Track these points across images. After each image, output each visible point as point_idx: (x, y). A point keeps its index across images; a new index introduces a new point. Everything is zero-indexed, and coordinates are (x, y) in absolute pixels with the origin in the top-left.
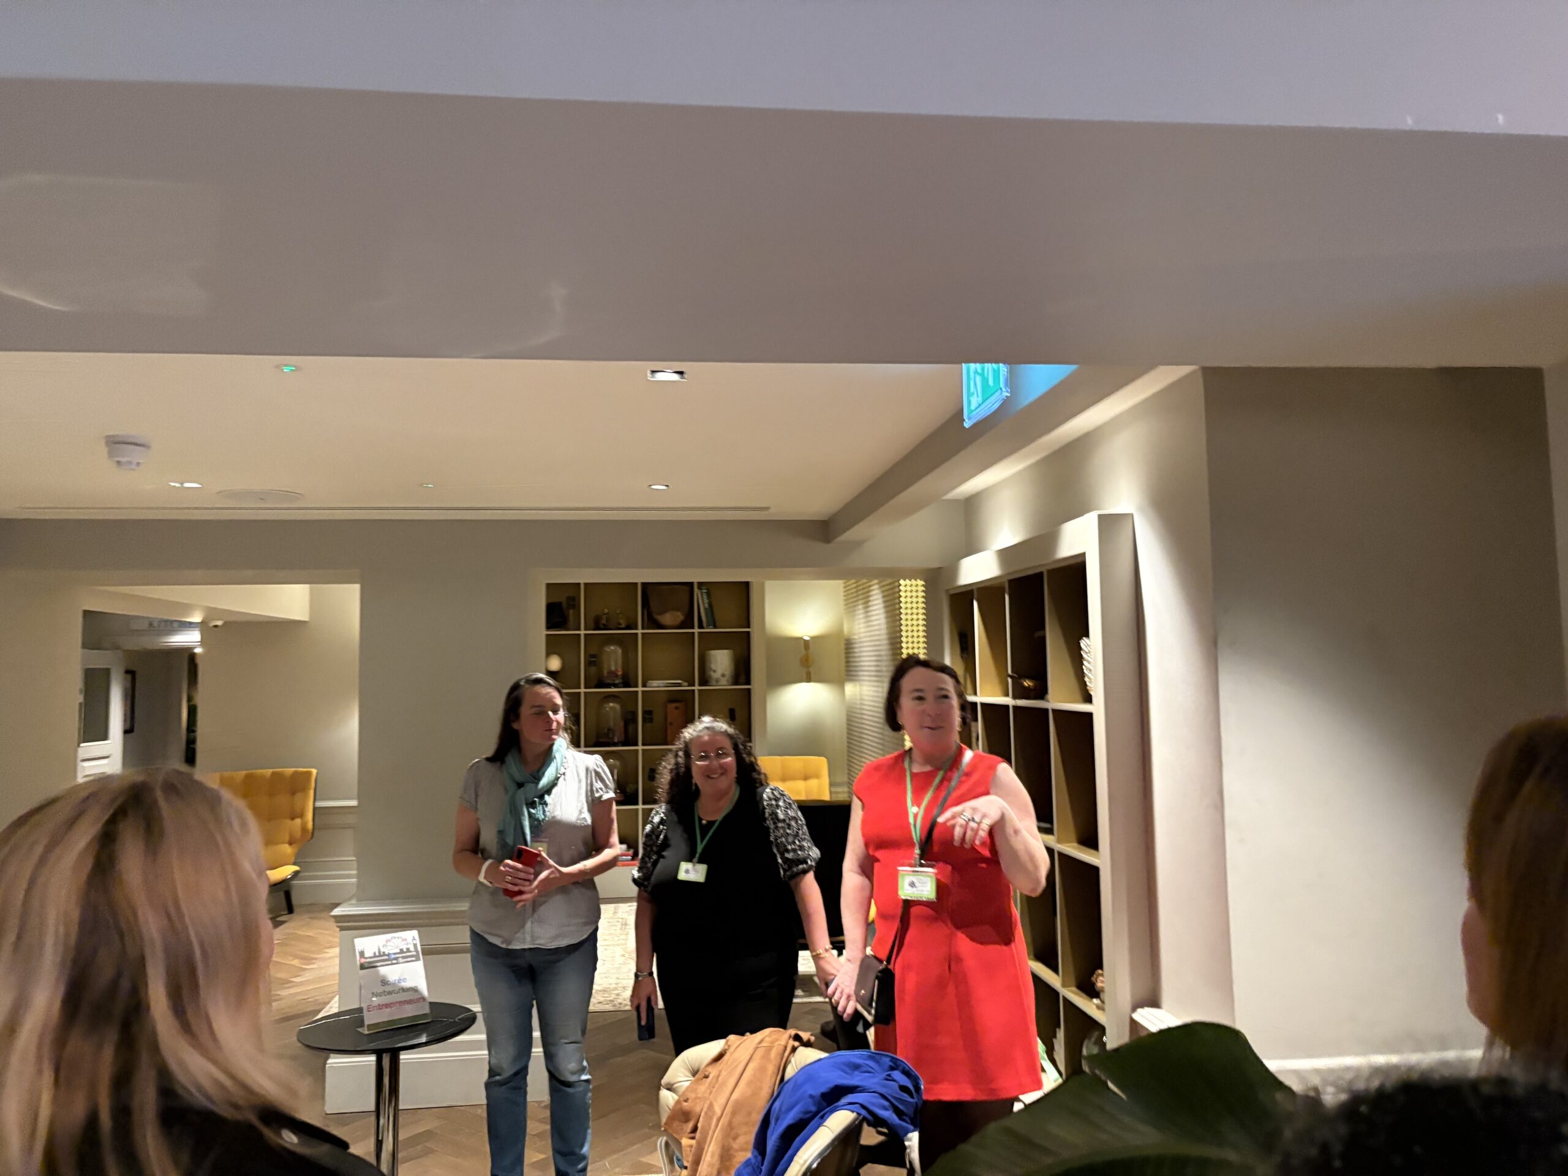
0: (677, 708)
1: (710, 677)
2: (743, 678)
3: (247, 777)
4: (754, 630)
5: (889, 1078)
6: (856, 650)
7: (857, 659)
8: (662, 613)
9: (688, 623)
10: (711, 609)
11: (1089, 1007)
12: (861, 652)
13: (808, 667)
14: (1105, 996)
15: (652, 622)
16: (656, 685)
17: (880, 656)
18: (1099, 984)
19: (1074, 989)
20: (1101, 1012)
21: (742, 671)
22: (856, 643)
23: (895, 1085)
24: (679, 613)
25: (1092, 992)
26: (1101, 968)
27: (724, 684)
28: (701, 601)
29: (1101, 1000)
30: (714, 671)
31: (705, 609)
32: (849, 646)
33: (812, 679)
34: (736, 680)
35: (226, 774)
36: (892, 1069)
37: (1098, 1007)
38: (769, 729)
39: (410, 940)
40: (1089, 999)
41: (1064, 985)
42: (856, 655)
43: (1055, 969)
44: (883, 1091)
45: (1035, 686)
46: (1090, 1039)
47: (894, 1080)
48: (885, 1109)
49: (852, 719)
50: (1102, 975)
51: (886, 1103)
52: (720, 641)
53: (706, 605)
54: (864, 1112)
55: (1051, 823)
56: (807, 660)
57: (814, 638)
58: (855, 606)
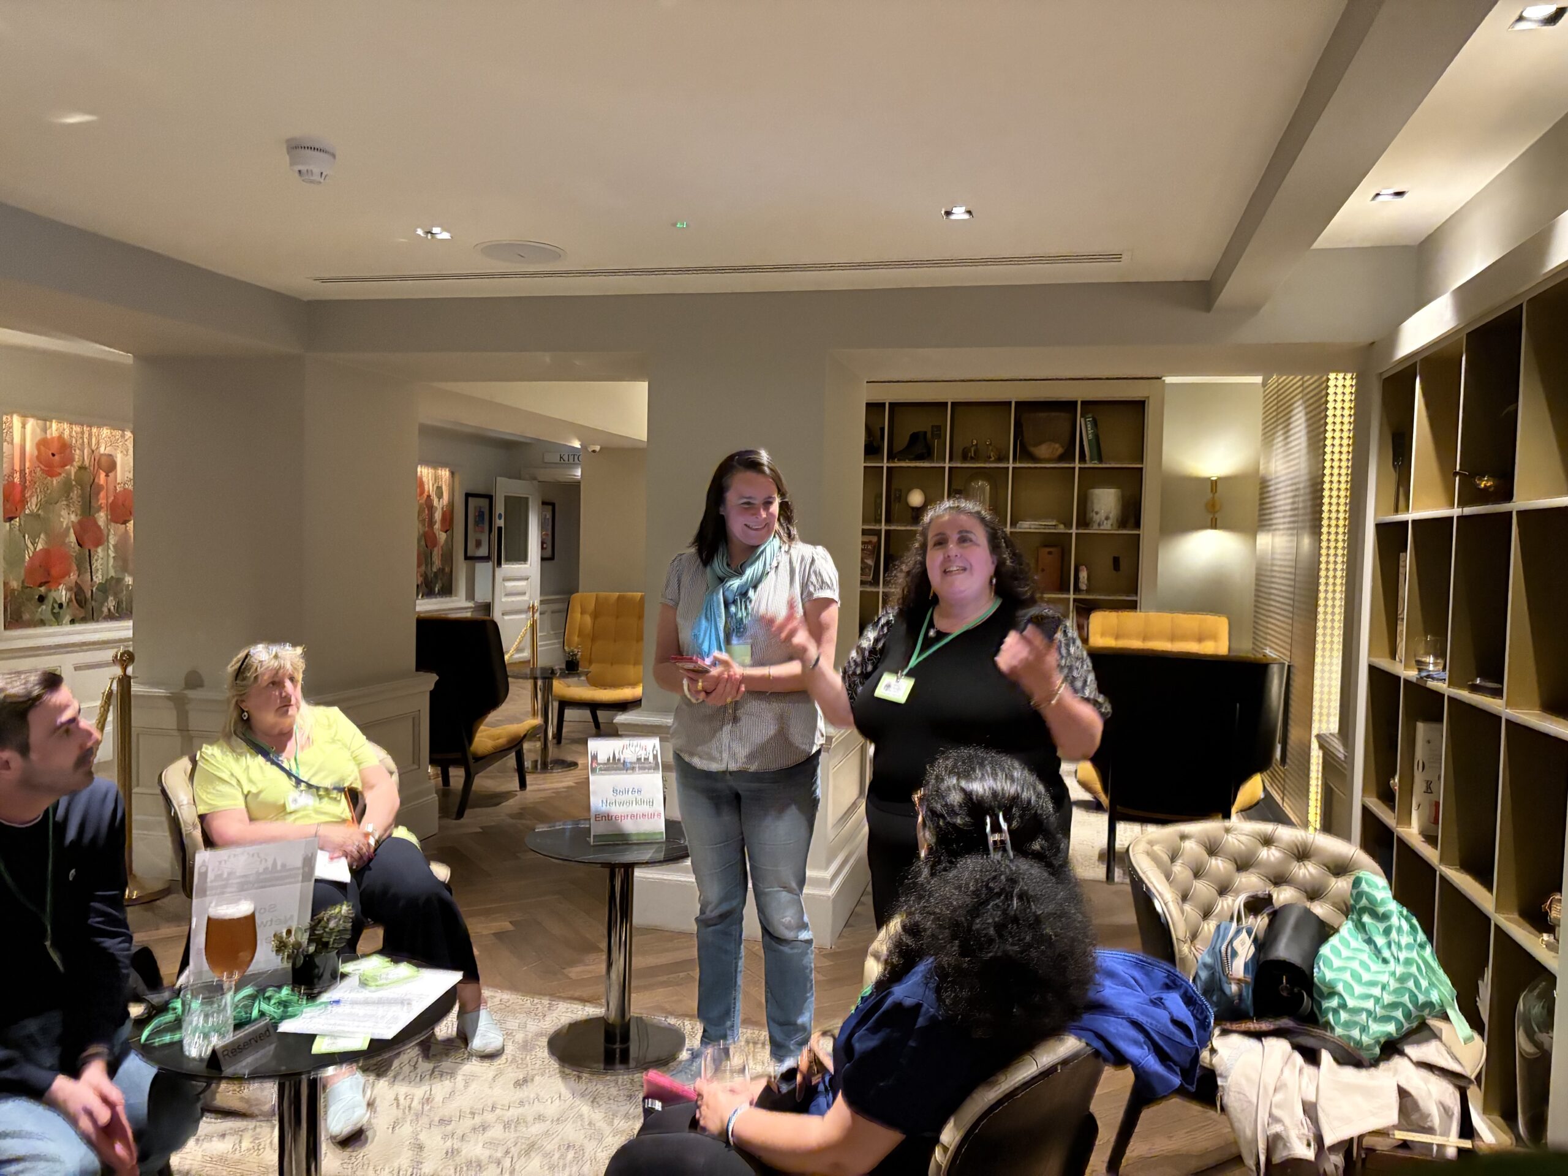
0: (1050, 553)
1: (1091, 519)
2: (1132, 521)
3: (619, 598)
4: (1148, 466)
5: (1158, 1003)
6: (1272, 488)
7: (1271, 499)
8: (1038, 444)
9: (1067, 455)
10: (1097, 441)
11: (1535, 944)
12: (1277, 489)
13: (1214, 512)
14: (1561, 931)
15: (1024, 452)
16: (1026, 526)
17: (1297, 490)
18: (1554, 914)
19: (1516, 916)
20: (1553, 954)
21: (1131, 513)
22: (1270, 480)
23: (1163, 1016)
24: (1057, 446)
25: (1542, 923)
26: (1560, 891)
27: (1108, 527)
28: (1084, 429)
29: (1555, 938)
30: (1097, 513)
31: (1089, 441)
32: (1265, 486)
33: (1218, 525)
34: (1123, 523)
35: (602, 594)
36: (1168, 987)
37: (1549, 946)
38: (1160, 581)
39: (650, 749)
40: (1537, 933)
41: (1499, 908)
42: (1272, 494)
43: (1488, 886)
44: (1142, 1019)
45: (1495, 486)
46: (1531, 991)
47: (1165, 1008)
48: (1136, 1043)
49: (1262, 575)
50: (1560, 901)
51: (1141, 1038)
52: (1106, 477)
53: (1090, 436)
54: (1098, 1044)
55: (1502, 683)
56: (1213, 505)
57: (1219, 479)
58: (1274, 434)
